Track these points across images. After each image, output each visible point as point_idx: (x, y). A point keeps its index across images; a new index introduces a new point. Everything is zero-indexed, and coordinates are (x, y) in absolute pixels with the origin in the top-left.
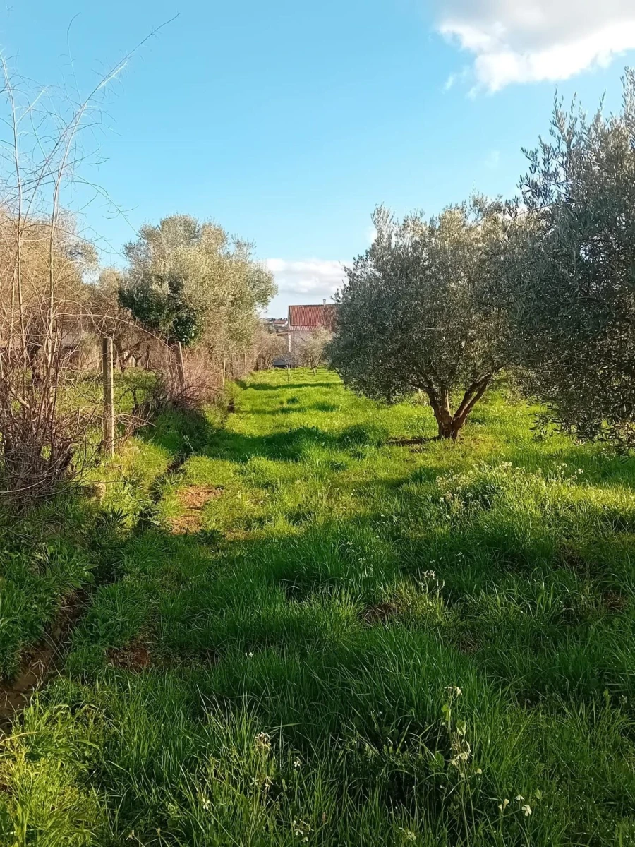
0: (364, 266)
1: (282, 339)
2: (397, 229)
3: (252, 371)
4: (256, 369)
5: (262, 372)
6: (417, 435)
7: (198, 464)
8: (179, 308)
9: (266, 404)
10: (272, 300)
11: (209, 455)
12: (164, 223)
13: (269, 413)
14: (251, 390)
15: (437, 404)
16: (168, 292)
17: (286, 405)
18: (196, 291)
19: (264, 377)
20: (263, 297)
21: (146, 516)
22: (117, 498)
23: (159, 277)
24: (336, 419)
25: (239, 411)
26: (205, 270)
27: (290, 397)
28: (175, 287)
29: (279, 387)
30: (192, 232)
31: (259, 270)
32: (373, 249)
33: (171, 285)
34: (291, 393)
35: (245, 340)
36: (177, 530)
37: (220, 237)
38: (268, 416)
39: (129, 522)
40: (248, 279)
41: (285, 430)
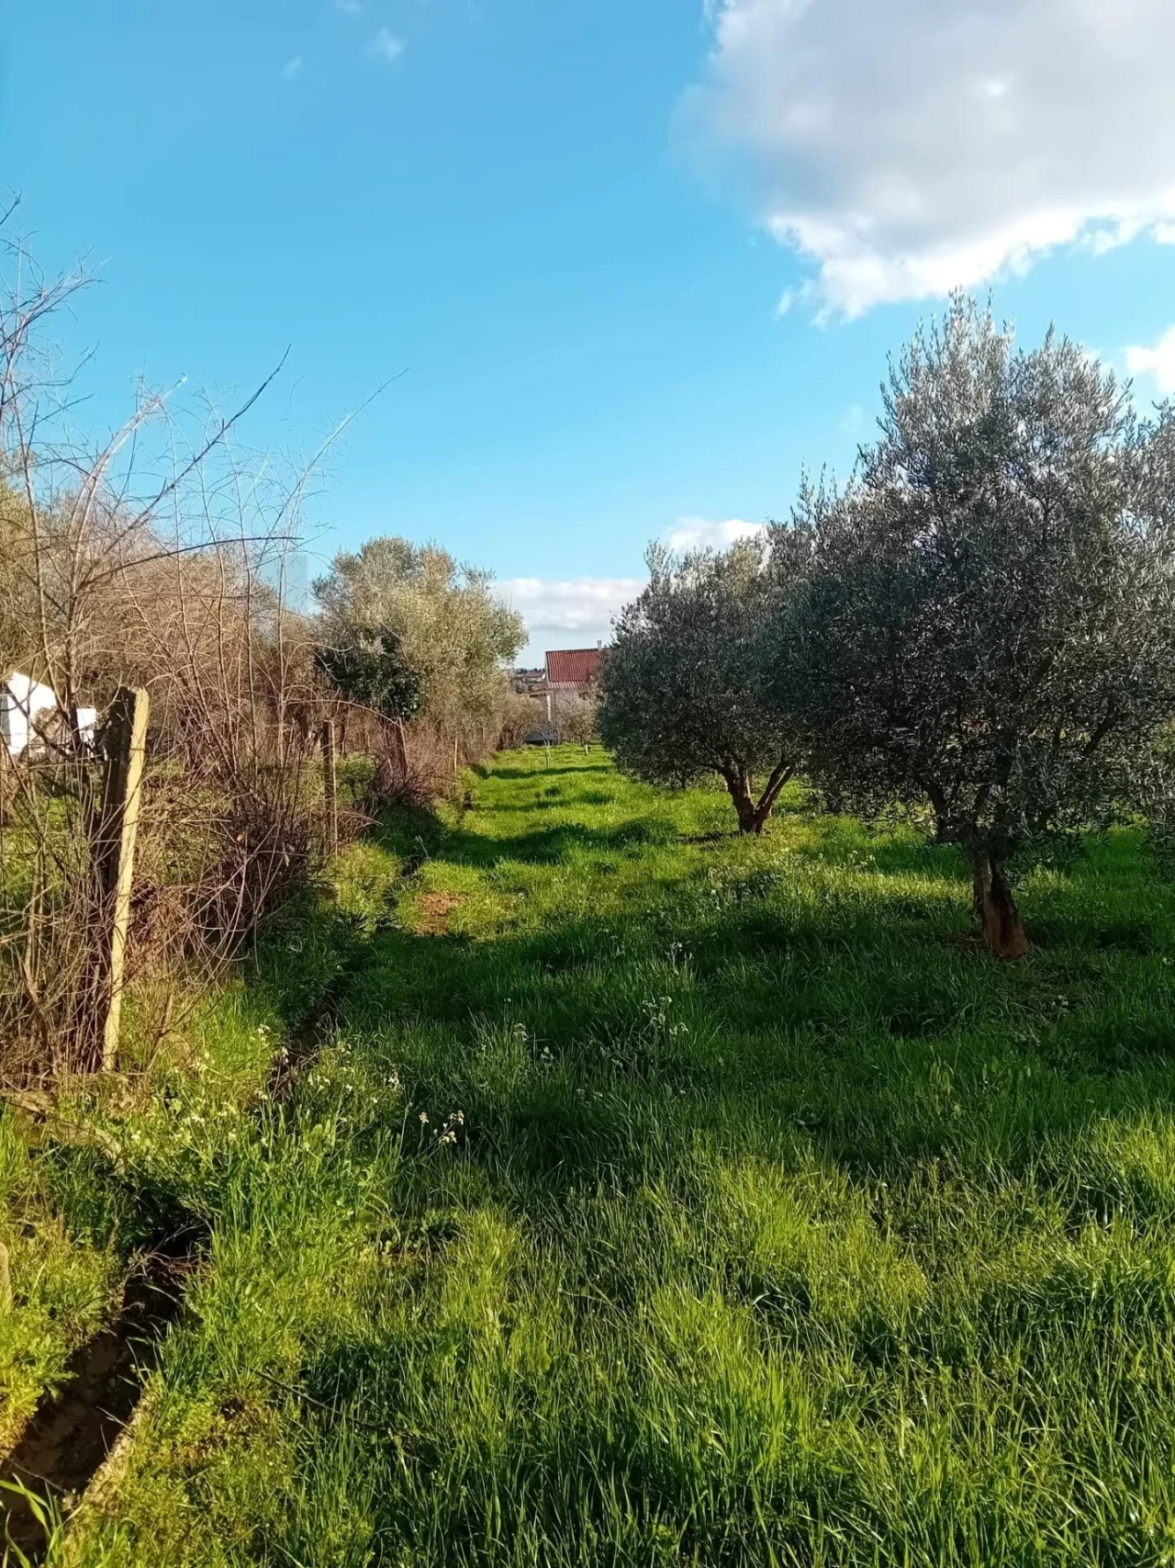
0: (635, 617)
1: (538, 701)
2: (676, 570)
3: (494, 751)
4: (500, 748)
5: (508, 753)
6: (712, 831)
7: (434, 870)
8: (396, 672)
9: (516, 797)
10: (520, 652)
11: (448, 860)
12: (366, 550)
13: (520, 809)
14: (494, 780)
15: (737, 790)
16: (381, 651)
17: (543, 798)
18: (418, 648)
19: (511, 760)
20: (508, 648)
21: (383, 923)
22: (353, 901)
23: (367, 630)
24: (611, 814)
25: (478, 808)
26: (430, 617)
27: (549, 787)
28: (391, 644)
29: (533, 773)
30: (404, 560)
31: (503, 611)
32: (646, 597)
33: (384, 641)
34: (550, 781)
35: (483, 710)
36: (420, 933)
37: (444, 565)
38: (519, 813)
39: (369, 927)
40: (486, 625)
41: (542, 829)
